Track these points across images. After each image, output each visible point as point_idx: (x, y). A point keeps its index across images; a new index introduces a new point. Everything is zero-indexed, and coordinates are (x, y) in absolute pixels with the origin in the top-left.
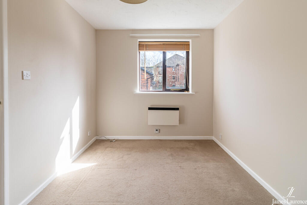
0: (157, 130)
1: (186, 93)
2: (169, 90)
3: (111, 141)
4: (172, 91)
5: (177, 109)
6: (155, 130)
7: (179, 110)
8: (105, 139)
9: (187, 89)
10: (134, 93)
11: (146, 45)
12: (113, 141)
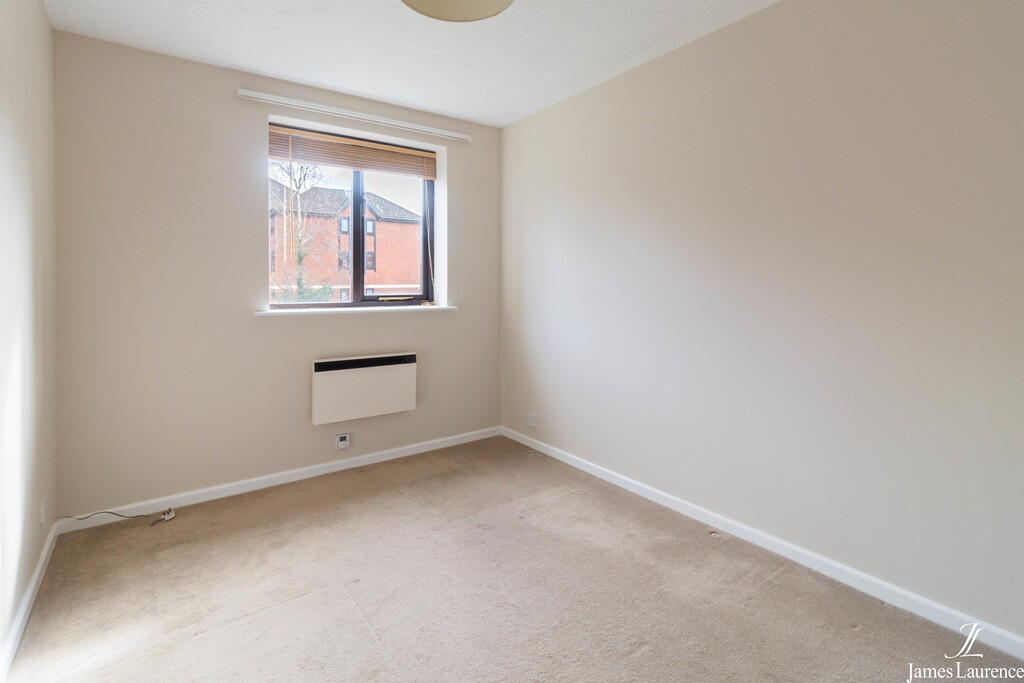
0: (343, 439)
1: (426, 306)
2: (374, 301)
3: (155, 520)
4: (383, 303)
5: (411, 359)
6: (338, 439)
7: (415, 361)
8: (116, 519)
9: (428, 295)
10: (257, 314)
11: (293, 137)
12: (167, 517)
